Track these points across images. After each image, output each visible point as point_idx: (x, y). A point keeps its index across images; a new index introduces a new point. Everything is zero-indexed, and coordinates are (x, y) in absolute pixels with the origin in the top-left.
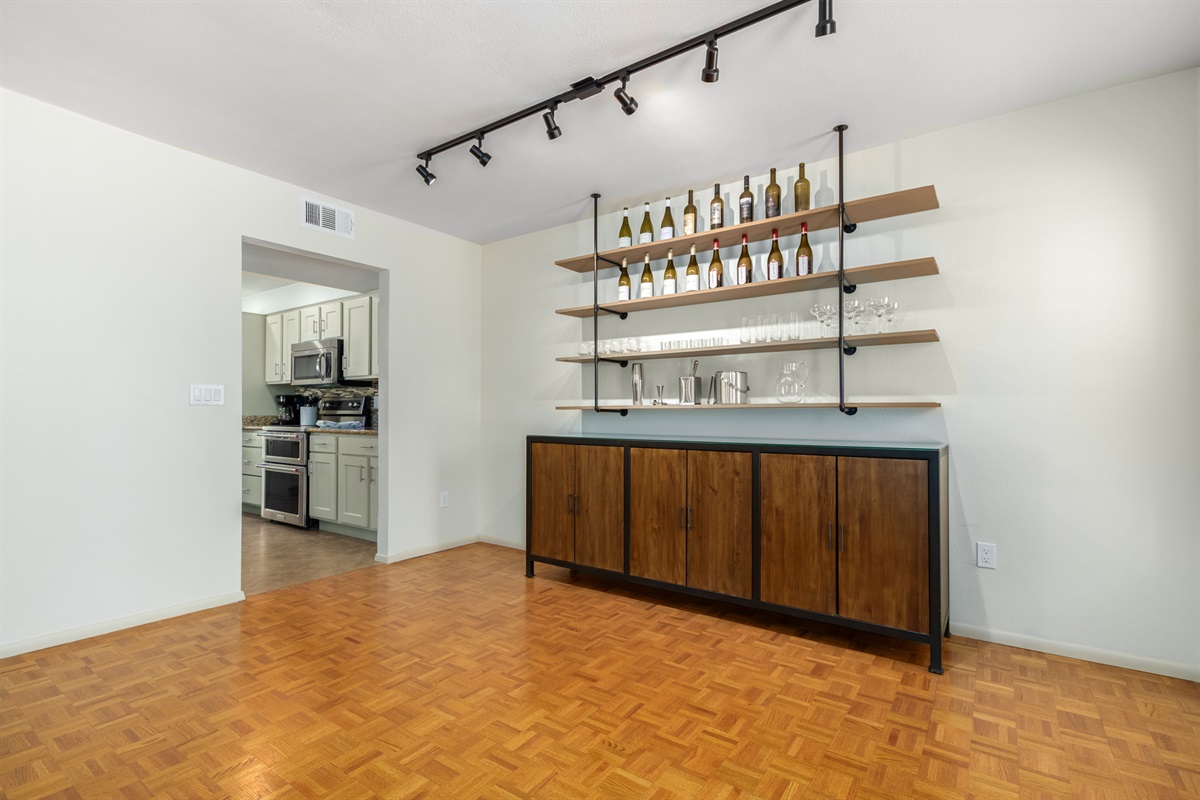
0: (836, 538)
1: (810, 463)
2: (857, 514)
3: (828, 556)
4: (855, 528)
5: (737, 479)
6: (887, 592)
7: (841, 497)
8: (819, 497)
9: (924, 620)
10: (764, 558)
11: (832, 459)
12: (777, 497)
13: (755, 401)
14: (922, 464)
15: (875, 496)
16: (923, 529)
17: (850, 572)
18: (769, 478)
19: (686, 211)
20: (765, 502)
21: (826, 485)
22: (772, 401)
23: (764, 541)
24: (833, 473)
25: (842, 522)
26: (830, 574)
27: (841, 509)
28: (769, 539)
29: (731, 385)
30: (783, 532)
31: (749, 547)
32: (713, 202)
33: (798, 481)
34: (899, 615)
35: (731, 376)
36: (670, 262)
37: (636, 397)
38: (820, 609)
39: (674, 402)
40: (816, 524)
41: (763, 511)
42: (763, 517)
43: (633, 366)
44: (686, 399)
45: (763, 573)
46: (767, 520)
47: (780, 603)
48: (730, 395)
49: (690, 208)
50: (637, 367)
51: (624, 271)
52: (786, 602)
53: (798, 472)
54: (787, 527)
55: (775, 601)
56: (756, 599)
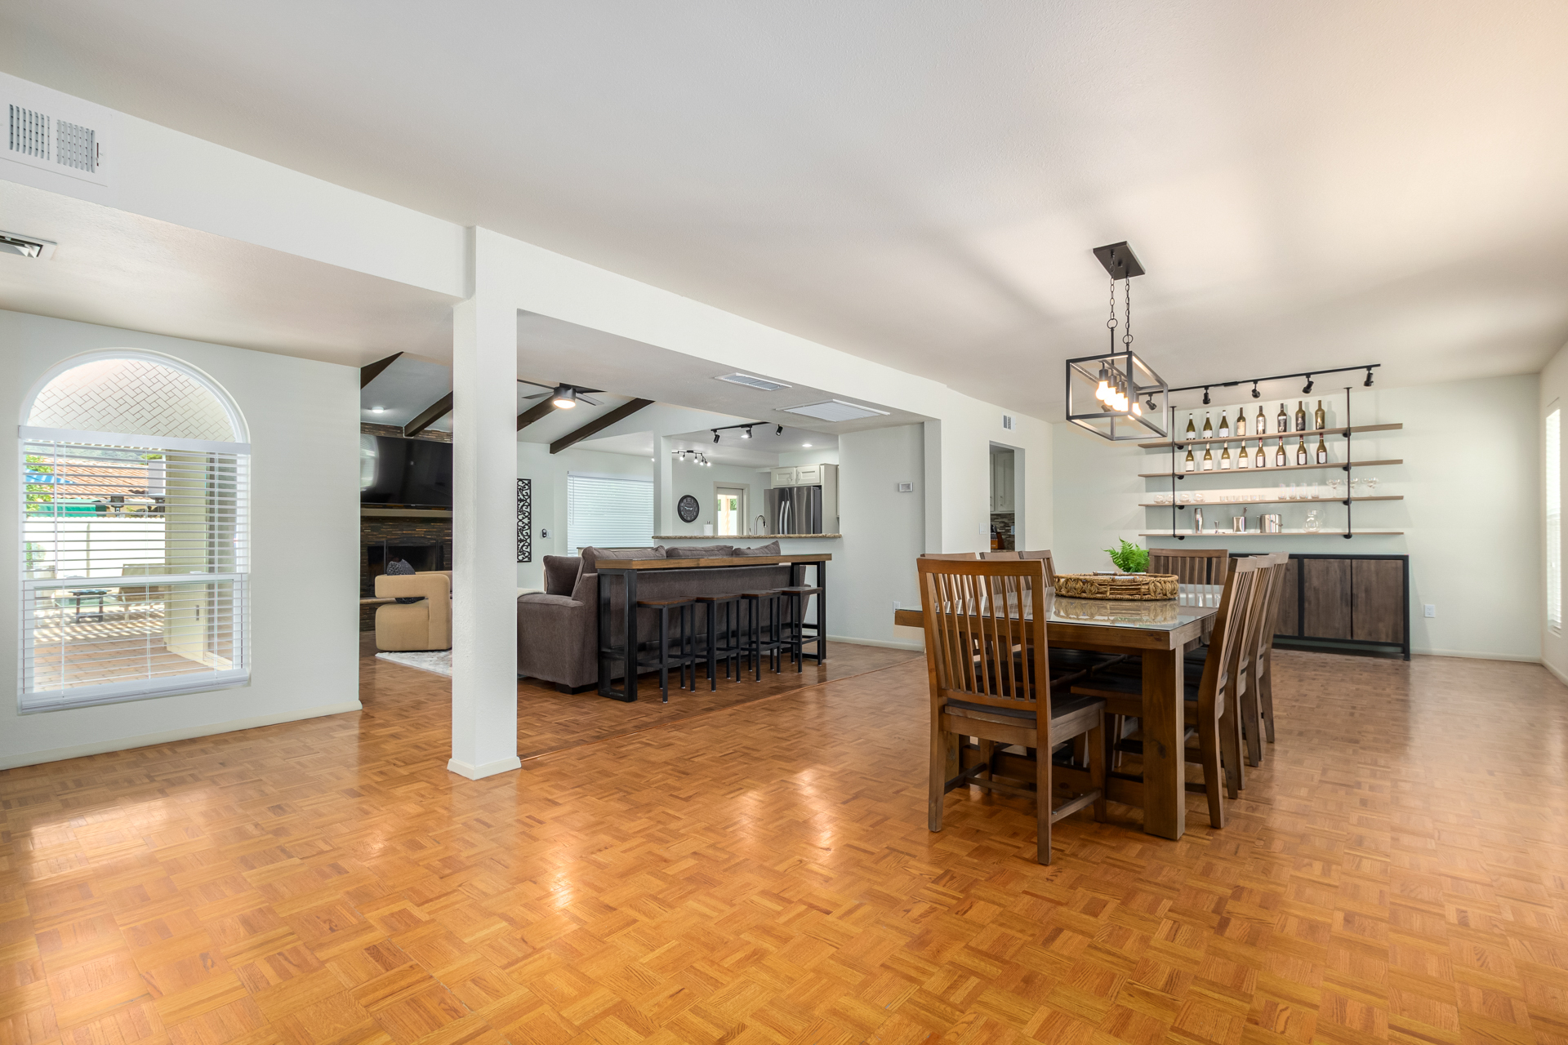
0: (1351, 602)
1: (1335, 563)
2: (1363, 588)
3: (1347, 610)
4: (1362, 595)
5: (1288, 573)
6: (1381, 625)
7: (1354, 580)
8: (1341, 581)
9: (1401, 636)
10: (1306, 614)
11: (1348, 561)
12: (1314, 580)
13: (1285, 531)
14: (1400, 562)
15: (1374, 578)
16: (1401, 593)
17: (1358, 617)
18: (1310, 572)
19: (1239, 420)
20: (1307, 585)
21: (1345, 574)
22: (1302, 531)
23: (1306, 605)
24: (1350, 568)
25: (1354, 591)
26: (1348, 619)
27: (1354, 586)
28: (1310, 603)
29: (1272, 521)
30: (1318, 599)
31: (1296, 608)
32: (1258, 417)
33: (1328, 572)
34: (1387, 636)
35: (1273, 517)
36: (1226, 449)
37: (1197, 528)
38: (1341, 637)
39: (1229, 532)
40: (1338, 594)
41: (1306, 589)
42: (1305, 591)
43: (1196, 509)
44: (1238, 530)
45: (1306, 621)
46: (1309, 593)
47: (1317, 636)
48: (1272, 527)
49: (1241, 418)
50: (1199, 510)
51: (1190, 452)
52: (1321, 636)
53: (1327, 568)
54: (1321, 596)
55: (1312, 635)
56: (1301, 636)
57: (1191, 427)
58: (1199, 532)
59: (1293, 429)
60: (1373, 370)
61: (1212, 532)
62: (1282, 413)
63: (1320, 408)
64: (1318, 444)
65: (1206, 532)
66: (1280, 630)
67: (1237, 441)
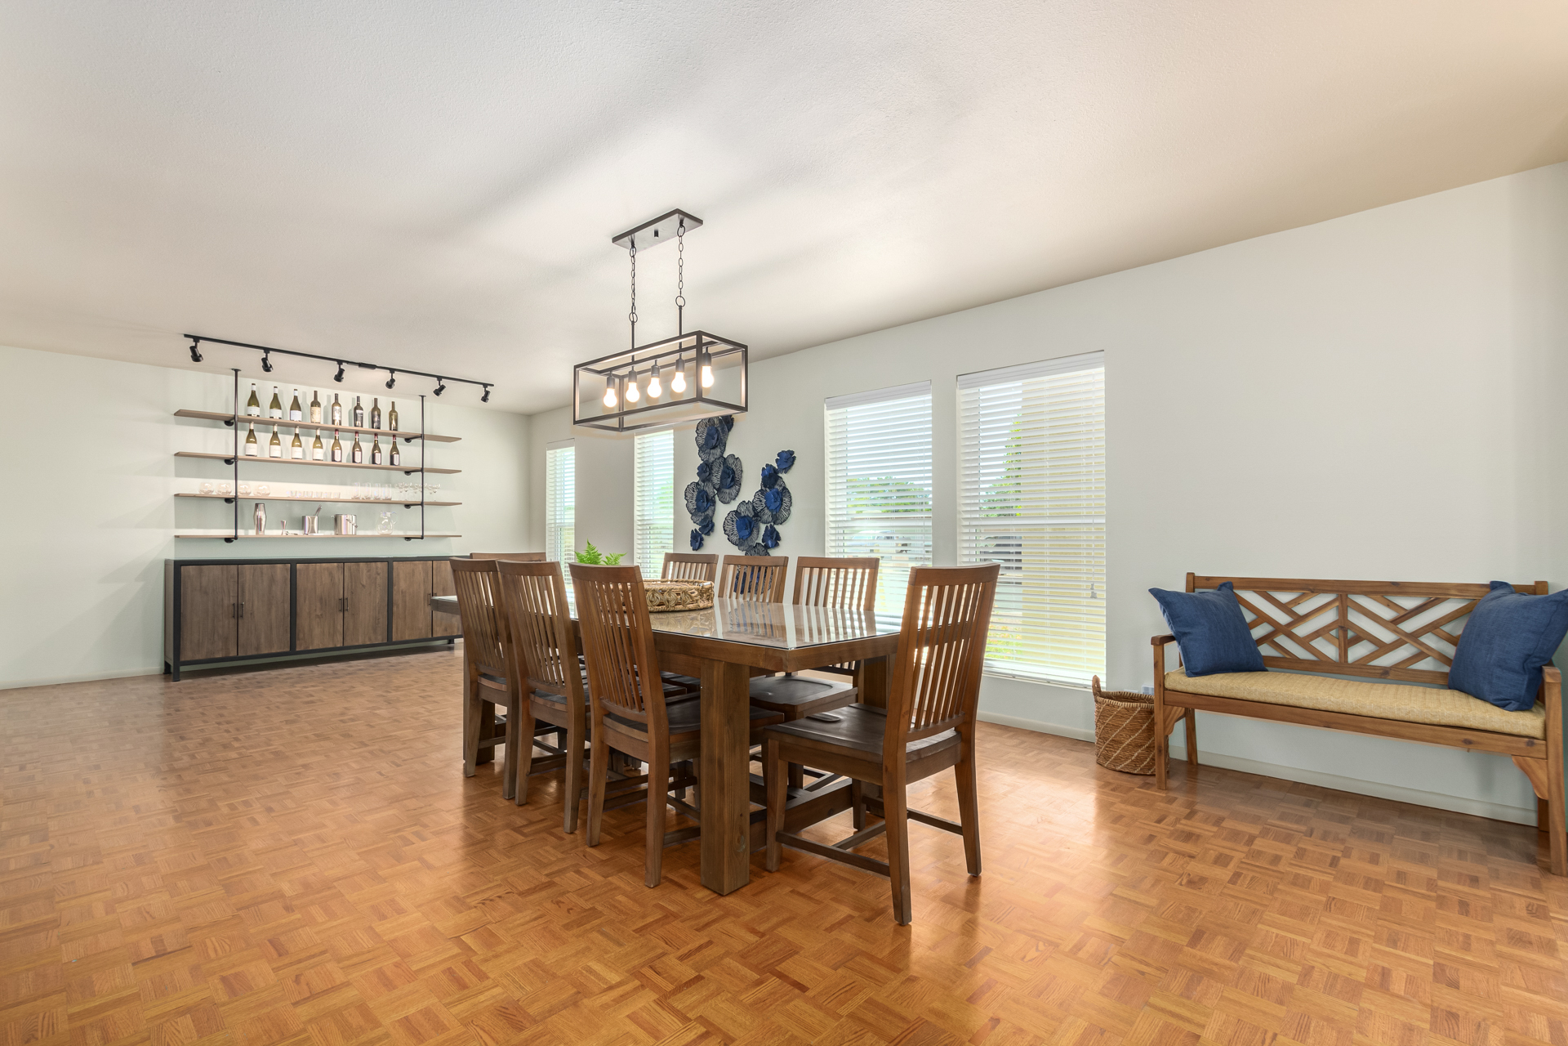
1: (419, 565)
2: (442, 587)
3: (429, 610)
5: (378, 578)
6: (454, 620)
7: (435, 580)
8: (423, 581)
10: (394, 618)
11: (430, 562)
12: (401, 584)
13: (361, 533)
15: (449, 577)
17: (438, 615)
18: (398, 575)
19: (313, 404)
20: (395, 588)
21: (427, 576)
22: (376, 533)
23: (395, 609)
24: (430, 569)
25: (435, 591)
26: (429, 618)
27: (434, 586)
28: (398, 607)
29: (348, 522)
30: (405, 602)
31: (386, 613)
33: (413, 574)
34: (458, 629)
35: (349, 517)
36: (297, 435)
37: (259, 527)
38: (424, 637)
39: (300, 533)
40: (422, 595)
41: (394, 593)
42: (394, 596)
43: (257, 505)
44: (313, 531)
45: (394, 626)
46: (397, 597)
47: (404, 639)
48: (347, 528)
49: (315, 403)
50: (261, 506)
51: (251, 431)
52: (407, 638)
53: (413, 571)
54: (407, 599)
55: (399, 639)
56: (390, 641)
57: (253, 400)
58: (260, 533)
59: (367, 426)
60: (488, 389)
61: (277, 533)
62: (358, 407)
63: (393, 410)
64: (391, 446)
65: (269, 533)
66: (370, 639)
67: (308, 428)
